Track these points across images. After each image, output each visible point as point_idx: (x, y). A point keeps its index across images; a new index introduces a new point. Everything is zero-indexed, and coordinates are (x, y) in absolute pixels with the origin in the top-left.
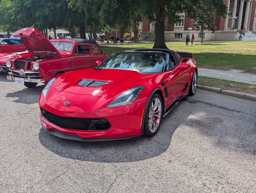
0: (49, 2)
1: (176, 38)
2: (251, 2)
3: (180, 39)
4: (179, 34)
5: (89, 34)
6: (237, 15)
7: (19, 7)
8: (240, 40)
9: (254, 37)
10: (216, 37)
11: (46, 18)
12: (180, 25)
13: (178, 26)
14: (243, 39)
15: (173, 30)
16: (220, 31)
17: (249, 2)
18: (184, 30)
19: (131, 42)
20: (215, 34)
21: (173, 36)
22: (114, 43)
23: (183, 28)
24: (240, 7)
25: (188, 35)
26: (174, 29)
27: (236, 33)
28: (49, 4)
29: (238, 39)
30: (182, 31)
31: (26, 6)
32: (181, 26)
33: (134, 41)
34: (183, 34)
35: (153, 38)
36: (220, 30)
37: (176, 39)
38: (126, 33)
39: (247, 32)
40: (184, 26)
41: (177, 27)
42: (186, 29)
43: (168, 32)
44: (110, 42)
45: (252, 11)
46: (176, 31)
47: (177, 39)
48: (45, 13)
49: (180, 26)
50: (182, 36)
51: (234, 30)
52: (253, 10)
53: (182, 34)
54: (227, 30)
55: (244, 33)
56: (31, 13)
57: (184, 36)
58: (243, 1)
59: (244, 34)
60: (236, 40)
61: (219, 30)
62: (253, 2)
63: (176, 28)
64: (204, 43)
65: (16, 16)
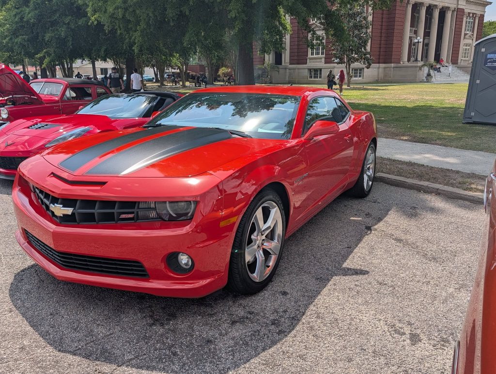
0: (66, 15)
1: (311, 77)
2: (453, 11)
3: (319, 79)
4: (316, 70)
5: (156, 69)
6: (427, 34)
7: (17, 23)
8: (428, 82)
9: (457, 77)
10: (385, 76)
11: (62, 42)
12: (318, 53)
13: (315, 56)
14: (433, 79)
15: (306, 63)
16: (392, 65)
17: (449, 12)
18: (326, 63)
19: (227, 84)
20: (384, 71)
21: (306, 73)
22: (196, 86)
23: (323, 60)
24: (433, 20)
25: (331, 72)
26: (308, 60)
27: (420, 68)
28: (67, 20)
29: (425, 80)
30: (321, 64)
31: (28, 22)
32: (320, 56)
33: (232, 82)
34: (323, 70)
35: (269, 76)
36: (394, 63)
37: (311, 79)
38: (224, 68)
39: (446, 66)
40: (324, 56)
41: (312, 56)
42: (328, 60)
43: (298, 66)
44: (187, 84)
45: (455, 28)
46: (311, 64)
47: (313, 79)
48: (60, 35)
49: (318, 56)
50: (321, 73)
51: (417, 63)
52: (457, 26)
53: (321, 70)
54: (407, 64)
55: (439, 68)
56: (38, 33)
57: (325, 73)
58: (436, 10)
59: (438, 70)
60: (422, 82)
61: (391, 63)
62: (457, 11)
63: (311, 59)
64: (352, 86)
65: (11, 39)
